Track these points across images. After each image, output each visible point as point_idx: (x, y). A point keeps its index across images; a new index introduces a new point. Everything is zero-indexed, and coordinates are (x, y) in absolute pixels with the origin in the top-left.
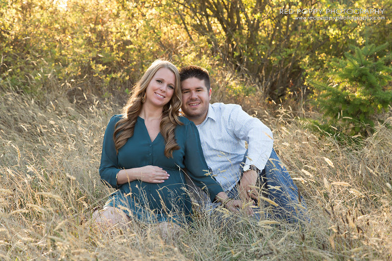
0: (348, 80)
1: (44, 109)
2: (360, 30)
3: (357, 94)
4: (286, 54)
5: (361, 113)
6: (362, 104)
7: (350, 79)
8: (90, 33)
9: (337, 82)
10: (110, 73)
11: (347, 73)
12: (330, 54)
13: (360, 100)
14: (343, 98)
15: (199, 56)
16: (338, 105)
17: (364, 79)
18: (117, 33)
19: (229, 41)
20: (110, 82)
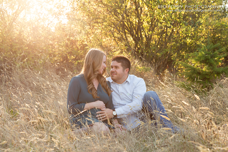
0: (199, 62)
1: (44, 77)
2: (202, 40)
3: (204, 69)
4: (165, 52)
5: (206, 79)
6: (206, 74)
7: (200, 62)
8: (67, 40)
9: (194, 63)
10: (77, 60)
11: (199, 59)
12: (187, 52)
13: (206, 72)
14: (197, 71)
15: (122, 52)
16: (195, 75)
17: (207, 61)
18: (80, 41)
19: (136, 46)
20: (77, 64)
